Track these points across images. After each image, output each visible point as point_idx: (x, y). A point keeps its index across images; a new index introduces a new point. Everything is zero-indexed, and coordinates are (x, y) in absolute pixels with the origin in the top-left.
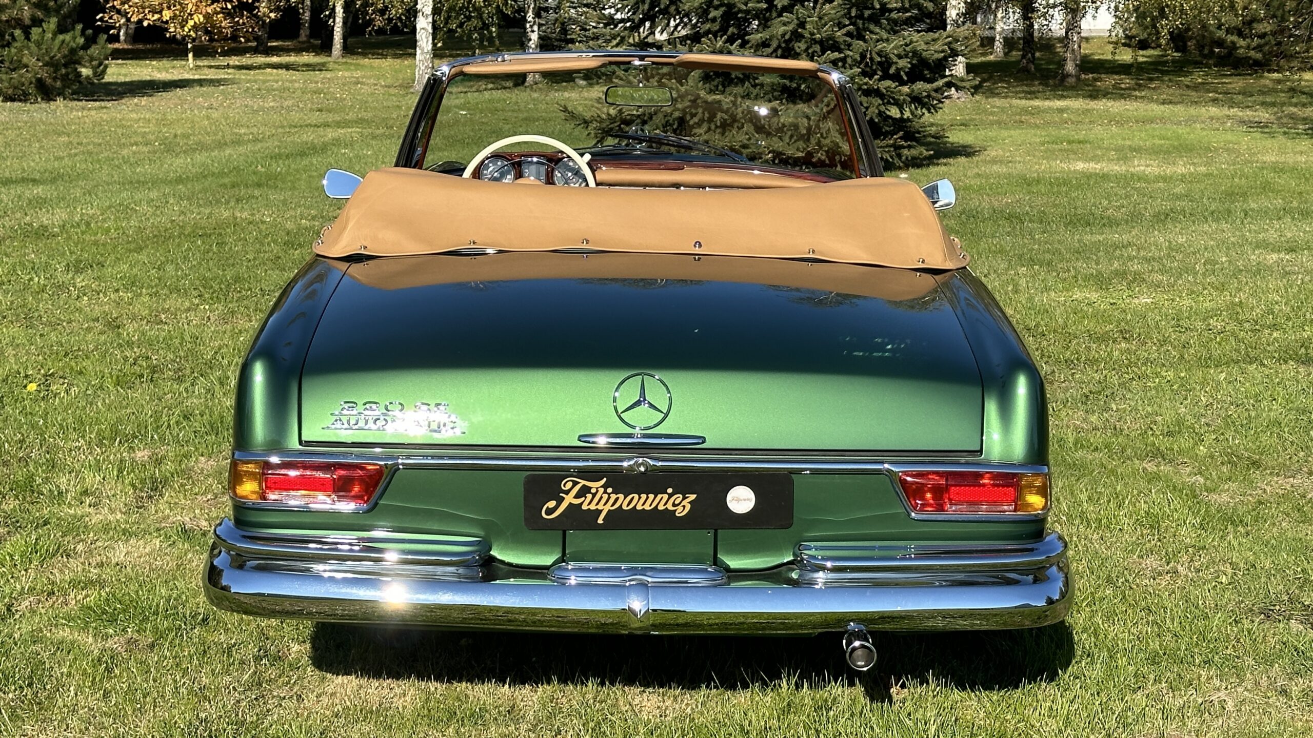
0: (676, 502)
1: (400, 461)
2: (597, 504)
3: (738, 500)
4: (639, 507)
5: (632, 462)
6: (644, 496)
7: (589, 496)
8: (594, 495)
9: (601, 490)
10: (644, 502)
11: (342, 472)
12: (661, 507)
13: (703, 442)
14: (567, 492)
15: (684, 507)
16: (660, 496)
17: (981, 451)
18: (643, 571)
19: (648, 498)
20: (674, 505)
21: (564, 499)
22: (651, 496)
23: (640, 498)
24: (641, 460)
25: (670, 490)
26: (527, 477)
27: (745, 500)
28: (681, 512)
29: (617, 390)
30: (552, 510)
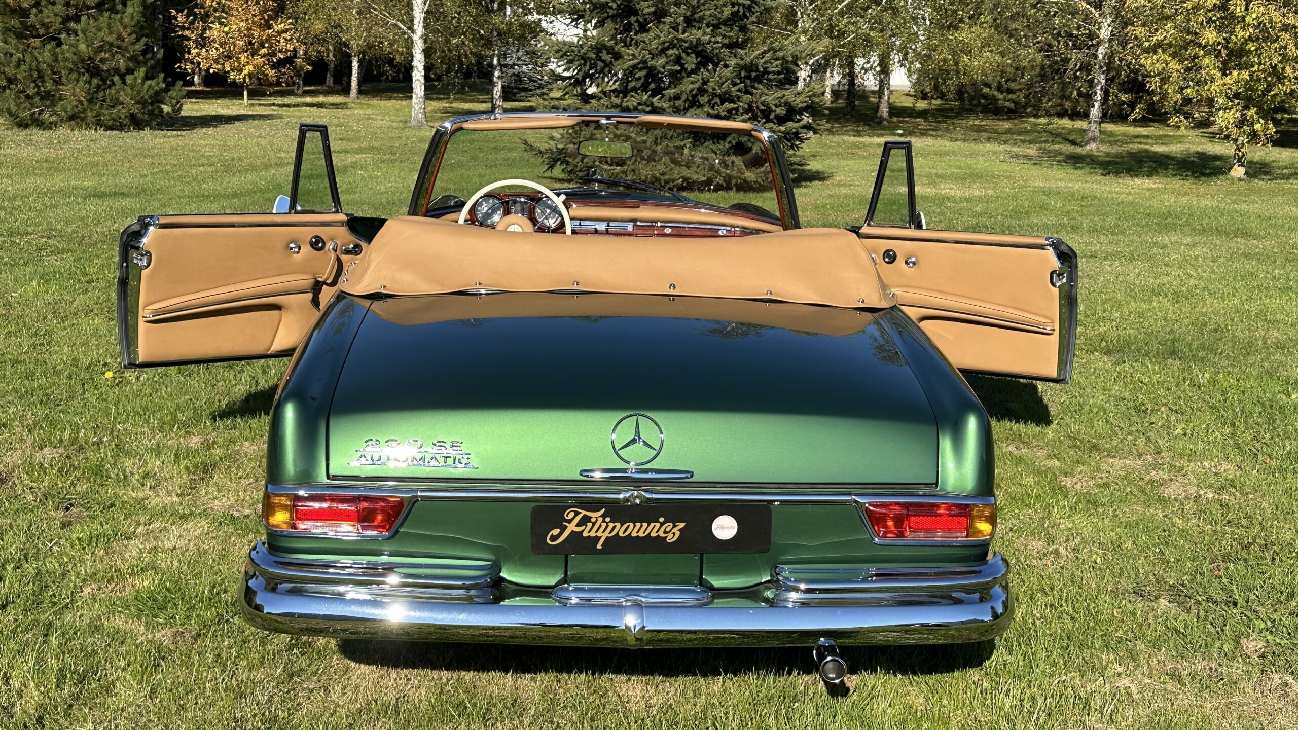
0: (668, 530)
1: (419, 494)
2: (597, 532)
3: (722, 528)
4: (634, 534)
5: (628, 495)
6: (638, 525)
7: (590, 525)
8: (594, 524)
9: (600, 519)
10: (638, 530)
11: (365, 504)
12: (653, 534)
13: (692, 476)
14: (570, 521)
15: (674, 534)
16: (652, 525)
17: (937, 484)
18: (637, 592)
19: (642, 526)
20: (665, 532)
21: (566, 527)
22: (645, 525)
23: (635, 526)
24: (636, 493)
25: (662, 520)
26: (534, 508)
27: (728, 528)
28: (671, 539)
29: (614, 431)
30: (557, 537)
